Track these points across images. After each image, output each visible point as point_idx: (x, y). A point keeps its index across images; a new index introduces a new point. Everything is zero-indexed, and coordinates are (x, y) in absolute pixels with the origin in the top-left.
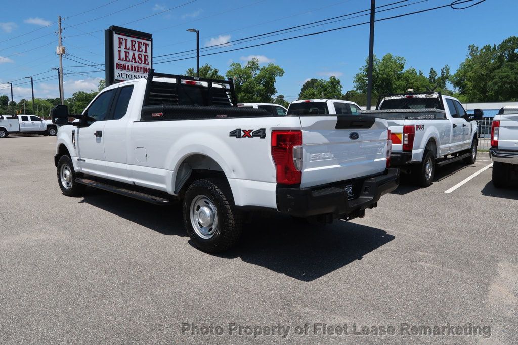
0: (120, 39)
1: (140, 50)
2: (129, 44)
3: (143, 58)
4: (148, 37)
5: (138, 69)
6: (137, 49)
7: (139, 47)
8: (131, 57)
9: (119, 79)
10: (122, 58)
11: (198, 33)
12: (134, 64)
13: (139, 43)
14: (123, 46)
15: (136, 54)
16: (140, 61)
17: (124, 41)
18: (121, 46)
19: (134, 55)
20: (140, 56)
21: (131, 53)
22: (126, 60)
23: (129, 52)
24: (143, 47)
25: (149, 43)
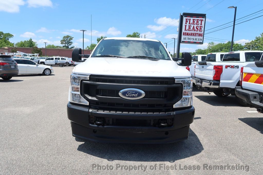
0: (186, 19)
1: (198, 24)
2: (192, 21)
3: (199, 28)
4: (203, 16)
5: (195, 35)
6: (196, 24)
7: (197, 22)
8: (192, 28)
9: (184, 40)
10: (186, 30)
11: (236, 8)
12: (193, 32)
13: (197, 20)
14: (188, 23)
15: (195, 26)
16: (197, 30)
17: (189, 20)
18: (187, 23)
19: (194, 27)
20: (197, 27)
21: (192, 26)
22: (189, 30)
23: (191, 26)
24: (200, 22)
25: (204, 19)
